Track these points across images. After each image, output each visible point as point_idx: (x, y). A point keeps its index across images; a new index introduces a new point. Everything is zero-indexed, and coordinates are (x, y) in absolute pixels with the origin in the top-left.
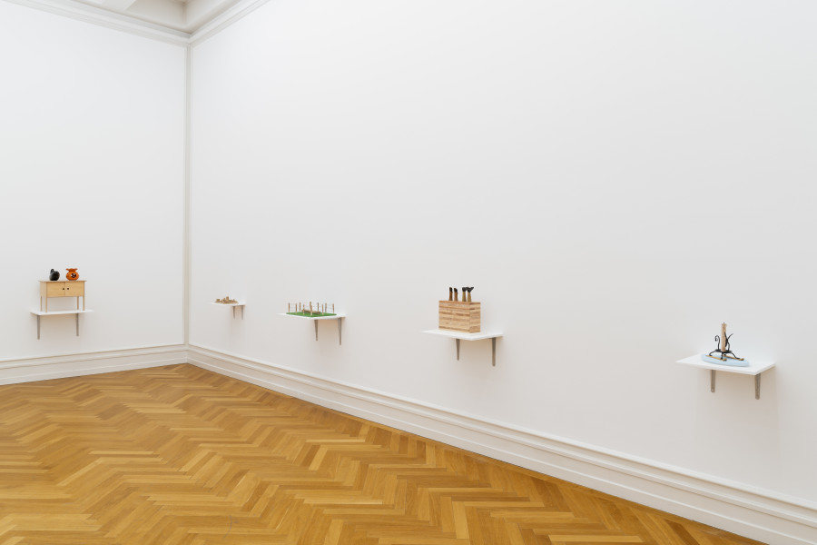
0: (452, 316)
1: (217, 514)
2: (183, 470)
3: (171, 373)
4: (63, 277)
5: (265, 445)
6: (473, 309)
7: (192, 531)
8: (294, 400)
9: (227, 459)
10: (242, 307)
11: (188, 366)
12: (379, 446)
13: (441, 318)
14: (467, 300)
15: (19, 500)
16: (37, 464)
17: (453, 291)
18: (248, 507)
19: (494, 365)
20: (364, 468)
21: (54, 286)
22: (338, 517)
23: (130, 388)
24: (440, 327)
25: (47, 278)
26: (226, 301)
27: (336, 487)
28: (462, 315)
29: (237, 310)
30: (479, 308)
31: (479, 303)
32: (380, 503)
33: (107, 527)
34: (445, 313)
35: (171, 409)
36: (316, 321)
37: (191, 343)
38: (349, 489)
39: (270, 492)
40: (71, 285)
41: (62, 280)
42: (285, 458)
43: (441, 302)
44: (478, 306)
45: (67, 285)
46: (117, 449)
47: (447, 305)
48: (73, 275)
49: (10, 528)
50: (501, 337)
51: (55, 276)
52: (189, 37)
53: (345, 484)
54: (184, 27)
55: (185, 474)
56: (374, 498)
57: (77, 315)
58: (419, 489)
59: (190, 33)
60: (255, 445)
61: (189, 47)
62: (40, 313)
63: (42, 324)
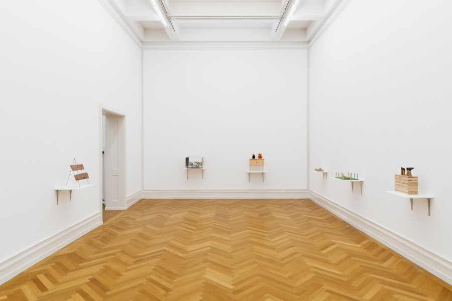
0: (400, 184)
1: (269, 258)
2: (272, 240)
3: (299, 202)
4: (256, 157)
5: (311, 238)
6: (412, 180)
7: (257, 261)
8: (344, 222)
9: (291, 240)
10: (327, 173)
11: (309, 200)
12: (366, 250)
13: (396, 185)
14: (409, 175)
15: (217, 237)
16: (229, 227)
17: (403, 169)
18: (283, 259)
19: (429, 215)
20: (348, 257)
21: (254, 161)
22: (314, 272)
23: (278, 206)
24: (396, 190)
25: (252, 158)
26: (320, 170)
27: (326, 262)
28: (405, 183)
29: (325, 174)
30: (417, 180)
31: (417, 177)
32: (340, 273)
33: (233, 252)
34: (397, 182)
35: (287, 217)
36: (352, 183)
37: (310, 189)
38: (332, 264)
39: (296, 256)
40: (260, 161)
41: (257, 159)
42: (315, 245)
43: (396, 175)
44: (416, 179)
45: (258, 161)
46: (255, 228)
47: (398, 177)
48: (260, 156)
49: (209, 245)
50: (433, 199)
51: (254, 157)
52: (308, 44)
53: (331, 262)
54: (306, 40)
55: (271, 242)
56: (339, 271)
57: (263, 173)
58: (366, 273)
59: (309, 42)
60: (307, 237)
61: (308, 49)
62: (249, 172)
63: (251, 176)
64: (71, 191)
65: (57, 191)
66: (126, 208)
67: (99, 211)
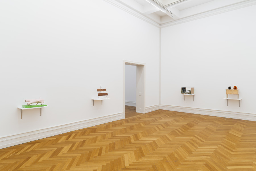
4: (232, 88)
21: (230, 91)
40: (235, 91)
45: (233, 91)
48: (235, 88)
51: (230, 88)
57: (239, 100)
62: (227, 99)
63: (228, 102)
64: (102, 100)
65: (93, 100)
66: (145, 113)
67: (123, 112)
